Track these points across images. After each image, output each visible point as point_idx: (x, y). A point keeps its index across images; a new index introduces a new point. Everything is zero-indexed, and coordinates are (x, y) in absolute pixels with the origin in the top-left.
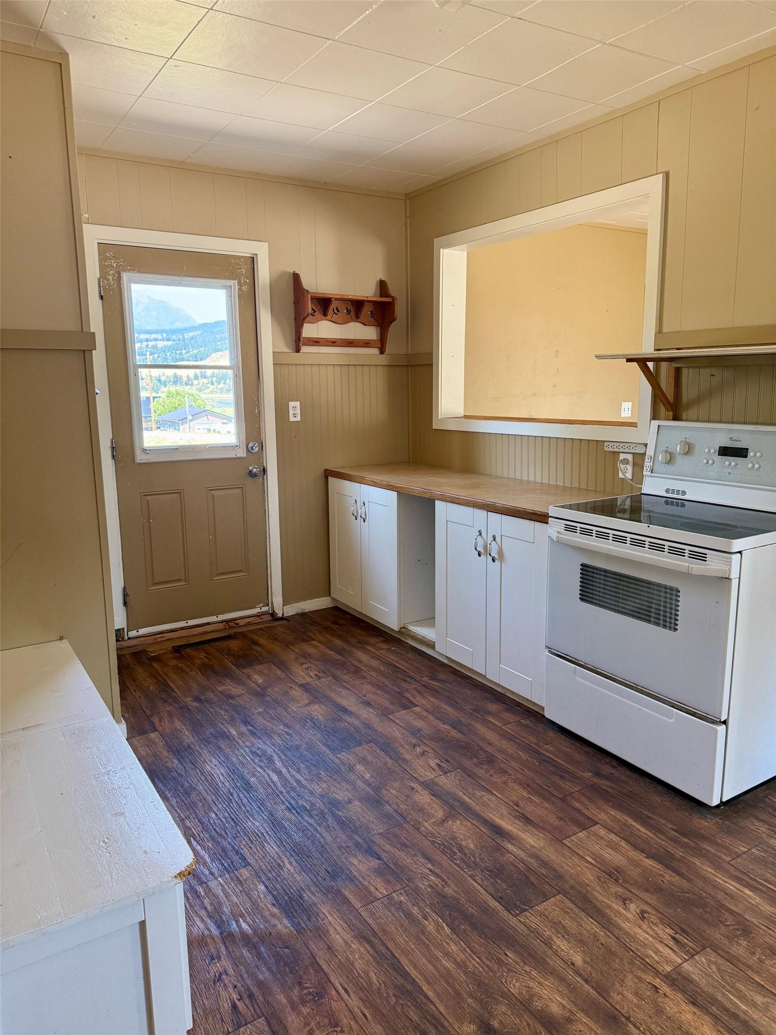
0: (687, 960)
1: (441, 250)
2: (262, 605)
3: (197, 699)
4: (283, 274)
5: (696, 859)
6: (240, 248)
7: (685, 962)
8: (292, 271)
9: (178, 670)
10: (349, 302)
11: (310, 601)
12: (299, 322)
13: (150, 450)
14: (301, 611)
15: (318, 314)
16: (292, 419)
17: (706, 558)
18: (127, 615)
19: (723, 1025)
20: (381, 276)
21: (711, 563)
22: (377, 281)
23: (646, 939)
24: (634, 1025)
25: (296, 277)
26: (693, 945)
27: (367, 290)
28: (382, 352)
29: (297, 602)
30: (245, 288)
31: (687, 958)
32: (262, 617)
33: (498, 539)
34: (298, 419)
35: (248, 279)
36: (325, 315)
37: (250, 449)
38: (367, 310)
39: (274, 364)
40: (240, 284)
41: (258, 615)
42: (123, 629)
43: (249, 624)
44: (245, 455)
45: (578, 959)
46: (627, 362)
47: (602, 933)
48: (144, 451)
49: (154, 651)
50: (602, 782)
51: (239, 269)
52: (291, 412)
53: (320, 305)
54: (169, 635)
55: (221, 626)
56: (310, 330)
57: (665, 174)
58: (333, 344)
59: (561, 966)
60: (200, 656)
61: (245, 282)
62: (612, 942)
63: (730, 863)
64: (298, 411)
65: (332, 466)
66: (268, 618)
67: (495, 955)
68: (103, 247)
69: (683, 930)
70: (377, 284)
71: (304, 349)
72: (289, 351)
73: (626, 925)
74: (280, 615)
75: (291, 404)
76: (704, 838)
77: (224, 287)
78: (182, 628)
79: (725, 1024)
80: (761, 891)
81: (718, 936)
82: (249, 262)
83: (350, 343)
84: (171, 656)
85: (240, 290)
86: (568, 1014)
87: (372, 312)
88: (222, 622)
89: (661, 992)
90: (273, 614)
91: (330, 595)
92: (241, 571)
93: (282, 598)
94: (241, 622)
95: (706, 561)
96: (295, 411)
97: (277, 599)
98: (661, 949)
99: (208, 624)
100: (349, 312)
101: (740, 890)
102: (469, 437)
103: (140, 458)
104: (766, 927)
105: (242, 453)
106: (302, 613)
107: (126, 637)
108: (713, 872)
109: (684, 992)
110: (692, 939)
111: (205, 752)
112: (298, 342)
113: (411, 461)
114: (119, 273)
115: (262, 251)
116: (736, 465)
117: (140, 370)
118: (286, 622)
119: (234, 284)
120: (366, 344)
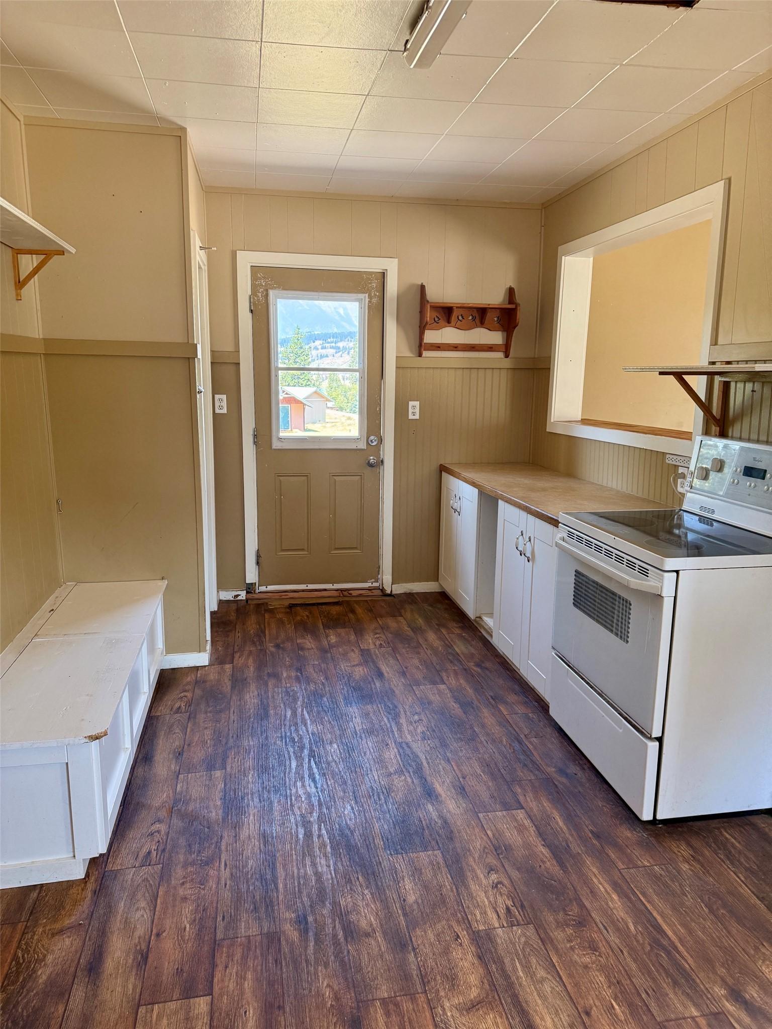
0: (504, 927)
1: (563, 257)
2: (373, 580)
3: (277, 646)
4: (412, 286)
5: (590, 859)
6: (373, 265)
7: (500, 928)
8: (420, 283)
9: (281, 622)
10: (475, 310)
11: (418, 583)
12: (422, 328)
13: (284, 439)
14: (408, 591)
15: (442, 322)
16: (411, 417)
17: (648, 573)
18: (259, 573)
19: (490, 979)
20: (511, 282)
21: (651, 579)
22: (507, 288)
23: (483, 902)
24: (415, 955)
25: (423, 287)
26: (521, 918)
27: (495, 297)
28: (507, 356)
29: (406, 583)
30: (374, 300)
31: (505, 925)
32: (373, 591)
33: (532, 540)
34: (417, 417)
35: (378, 292)
36: (449, 322)
37: (370, 443)
38: (492, 317)
39: (397, 368)
40: (370, 297)
41: (370, 589)
42: (255, 583)
43: (360, 595)
44: (365, 447)
45: (411, 899)
46: (659, 374)
47: (448, 887)
48: (280, 439)
49: (275, 604)
50: (560, 779)
51: (370, 283)
52: (410, 411)
53: (445, 313)
54: (292, 595)
55: (335, 594)
56: (431, 337)
57: (728, 181)
58: (455, 349)
59: (393, 899)
60: (303, 613)
61: (375, 295)
62: (451, 896)
63: (621, 871)
64: (417, 410)
65: (446, 461)
66: (378, 592)
67: (349, 875)
68: (255, 270)
69: (522, 906)
70: (506, 292)
71: (425, 354)
72: (412, 355)
73: (473, 887)
74: (388, 592)
75: (411, 403)
76: (615, 845)
77: (356, 300)
78: (303, 591)
79: (493, 979)
80: (629, 899)
81: (551, 919)
82: (380, 276)
83: (472, 348)
84: (283, 610)
85: (370, 302)
86: (370, 930)
87: (498, 318)
88: (337, 590)
89: (460, 941)
90: (383, 590)
91: (437, 580)
92: (356, 548)
93: (391, 577)
94: (354, 593)
95: (648, 576)
96: (414, 409)
97: (387, 577)
98: (489, 913)
99: (325, 590)
100: (474, 319)
101: (608, 894)
102: (572, 441)
103: (276, 445)
104: (604, 926)
105: (362, 445)
106: (410, 593)
107: (257, 591)
108: (597, 873)
109: (479, 947)
110: (524, 915)
111: (253, 687)
112: (421, 347)
113: (531, 462)
114: (267, 290)
115: (392, 266)
116: (755, 486)
117: (280, 372)
118: (392, 598)
119: (365, 297)
120: (490, 348)
